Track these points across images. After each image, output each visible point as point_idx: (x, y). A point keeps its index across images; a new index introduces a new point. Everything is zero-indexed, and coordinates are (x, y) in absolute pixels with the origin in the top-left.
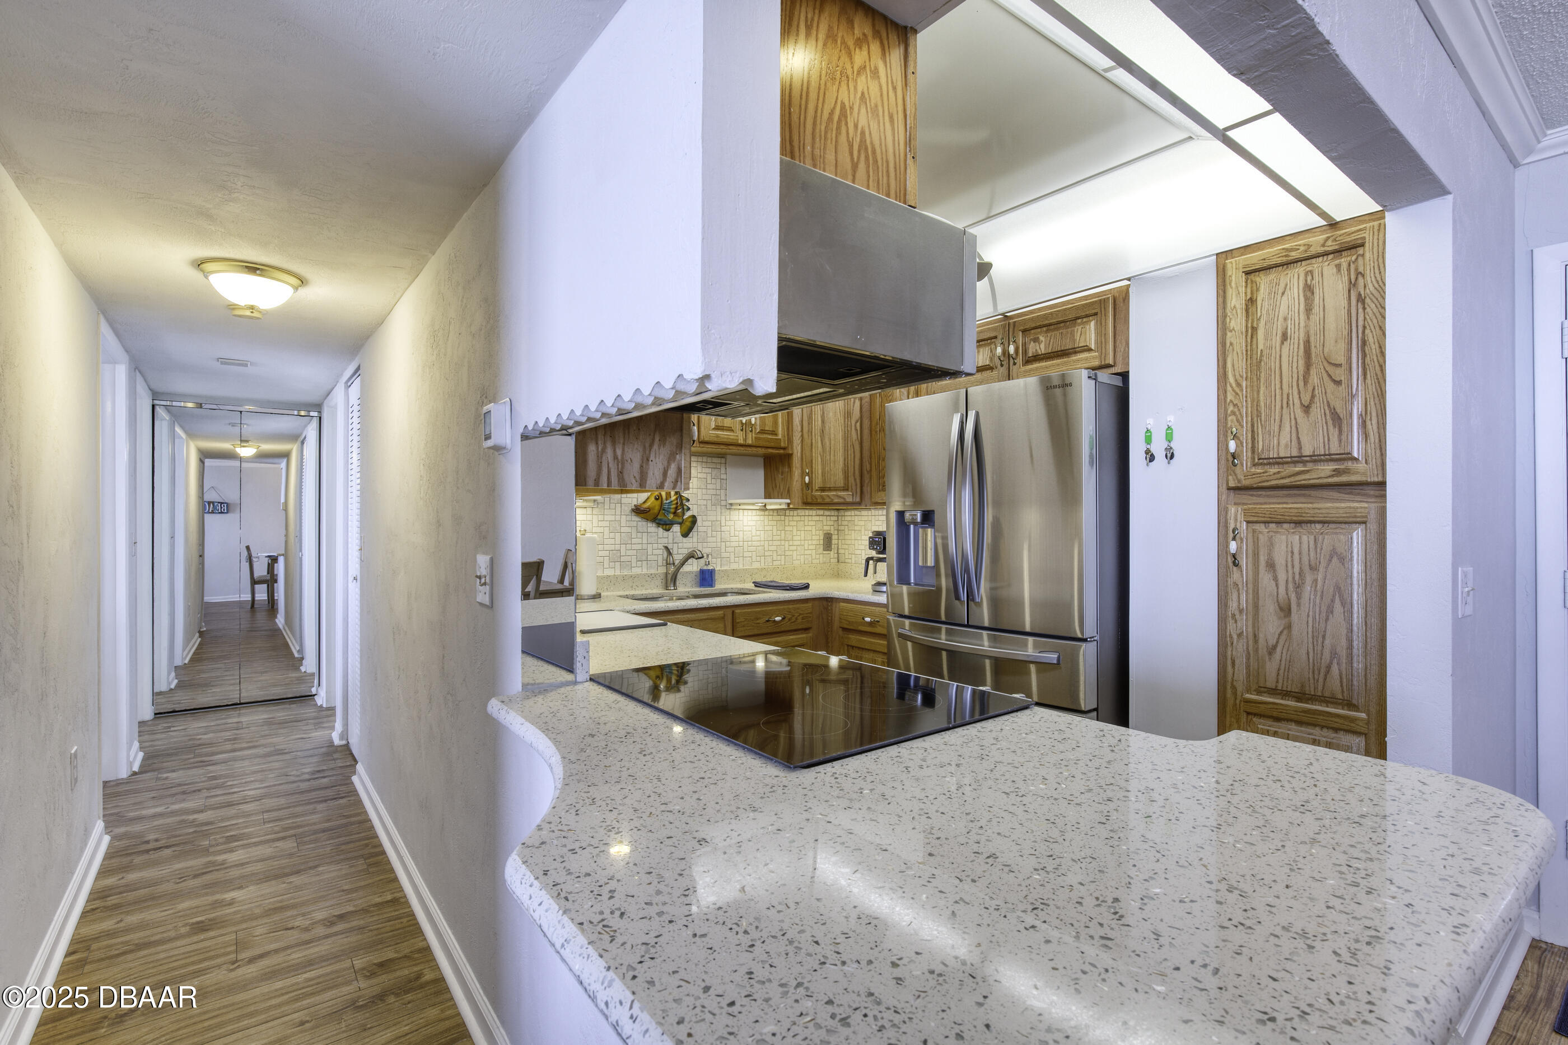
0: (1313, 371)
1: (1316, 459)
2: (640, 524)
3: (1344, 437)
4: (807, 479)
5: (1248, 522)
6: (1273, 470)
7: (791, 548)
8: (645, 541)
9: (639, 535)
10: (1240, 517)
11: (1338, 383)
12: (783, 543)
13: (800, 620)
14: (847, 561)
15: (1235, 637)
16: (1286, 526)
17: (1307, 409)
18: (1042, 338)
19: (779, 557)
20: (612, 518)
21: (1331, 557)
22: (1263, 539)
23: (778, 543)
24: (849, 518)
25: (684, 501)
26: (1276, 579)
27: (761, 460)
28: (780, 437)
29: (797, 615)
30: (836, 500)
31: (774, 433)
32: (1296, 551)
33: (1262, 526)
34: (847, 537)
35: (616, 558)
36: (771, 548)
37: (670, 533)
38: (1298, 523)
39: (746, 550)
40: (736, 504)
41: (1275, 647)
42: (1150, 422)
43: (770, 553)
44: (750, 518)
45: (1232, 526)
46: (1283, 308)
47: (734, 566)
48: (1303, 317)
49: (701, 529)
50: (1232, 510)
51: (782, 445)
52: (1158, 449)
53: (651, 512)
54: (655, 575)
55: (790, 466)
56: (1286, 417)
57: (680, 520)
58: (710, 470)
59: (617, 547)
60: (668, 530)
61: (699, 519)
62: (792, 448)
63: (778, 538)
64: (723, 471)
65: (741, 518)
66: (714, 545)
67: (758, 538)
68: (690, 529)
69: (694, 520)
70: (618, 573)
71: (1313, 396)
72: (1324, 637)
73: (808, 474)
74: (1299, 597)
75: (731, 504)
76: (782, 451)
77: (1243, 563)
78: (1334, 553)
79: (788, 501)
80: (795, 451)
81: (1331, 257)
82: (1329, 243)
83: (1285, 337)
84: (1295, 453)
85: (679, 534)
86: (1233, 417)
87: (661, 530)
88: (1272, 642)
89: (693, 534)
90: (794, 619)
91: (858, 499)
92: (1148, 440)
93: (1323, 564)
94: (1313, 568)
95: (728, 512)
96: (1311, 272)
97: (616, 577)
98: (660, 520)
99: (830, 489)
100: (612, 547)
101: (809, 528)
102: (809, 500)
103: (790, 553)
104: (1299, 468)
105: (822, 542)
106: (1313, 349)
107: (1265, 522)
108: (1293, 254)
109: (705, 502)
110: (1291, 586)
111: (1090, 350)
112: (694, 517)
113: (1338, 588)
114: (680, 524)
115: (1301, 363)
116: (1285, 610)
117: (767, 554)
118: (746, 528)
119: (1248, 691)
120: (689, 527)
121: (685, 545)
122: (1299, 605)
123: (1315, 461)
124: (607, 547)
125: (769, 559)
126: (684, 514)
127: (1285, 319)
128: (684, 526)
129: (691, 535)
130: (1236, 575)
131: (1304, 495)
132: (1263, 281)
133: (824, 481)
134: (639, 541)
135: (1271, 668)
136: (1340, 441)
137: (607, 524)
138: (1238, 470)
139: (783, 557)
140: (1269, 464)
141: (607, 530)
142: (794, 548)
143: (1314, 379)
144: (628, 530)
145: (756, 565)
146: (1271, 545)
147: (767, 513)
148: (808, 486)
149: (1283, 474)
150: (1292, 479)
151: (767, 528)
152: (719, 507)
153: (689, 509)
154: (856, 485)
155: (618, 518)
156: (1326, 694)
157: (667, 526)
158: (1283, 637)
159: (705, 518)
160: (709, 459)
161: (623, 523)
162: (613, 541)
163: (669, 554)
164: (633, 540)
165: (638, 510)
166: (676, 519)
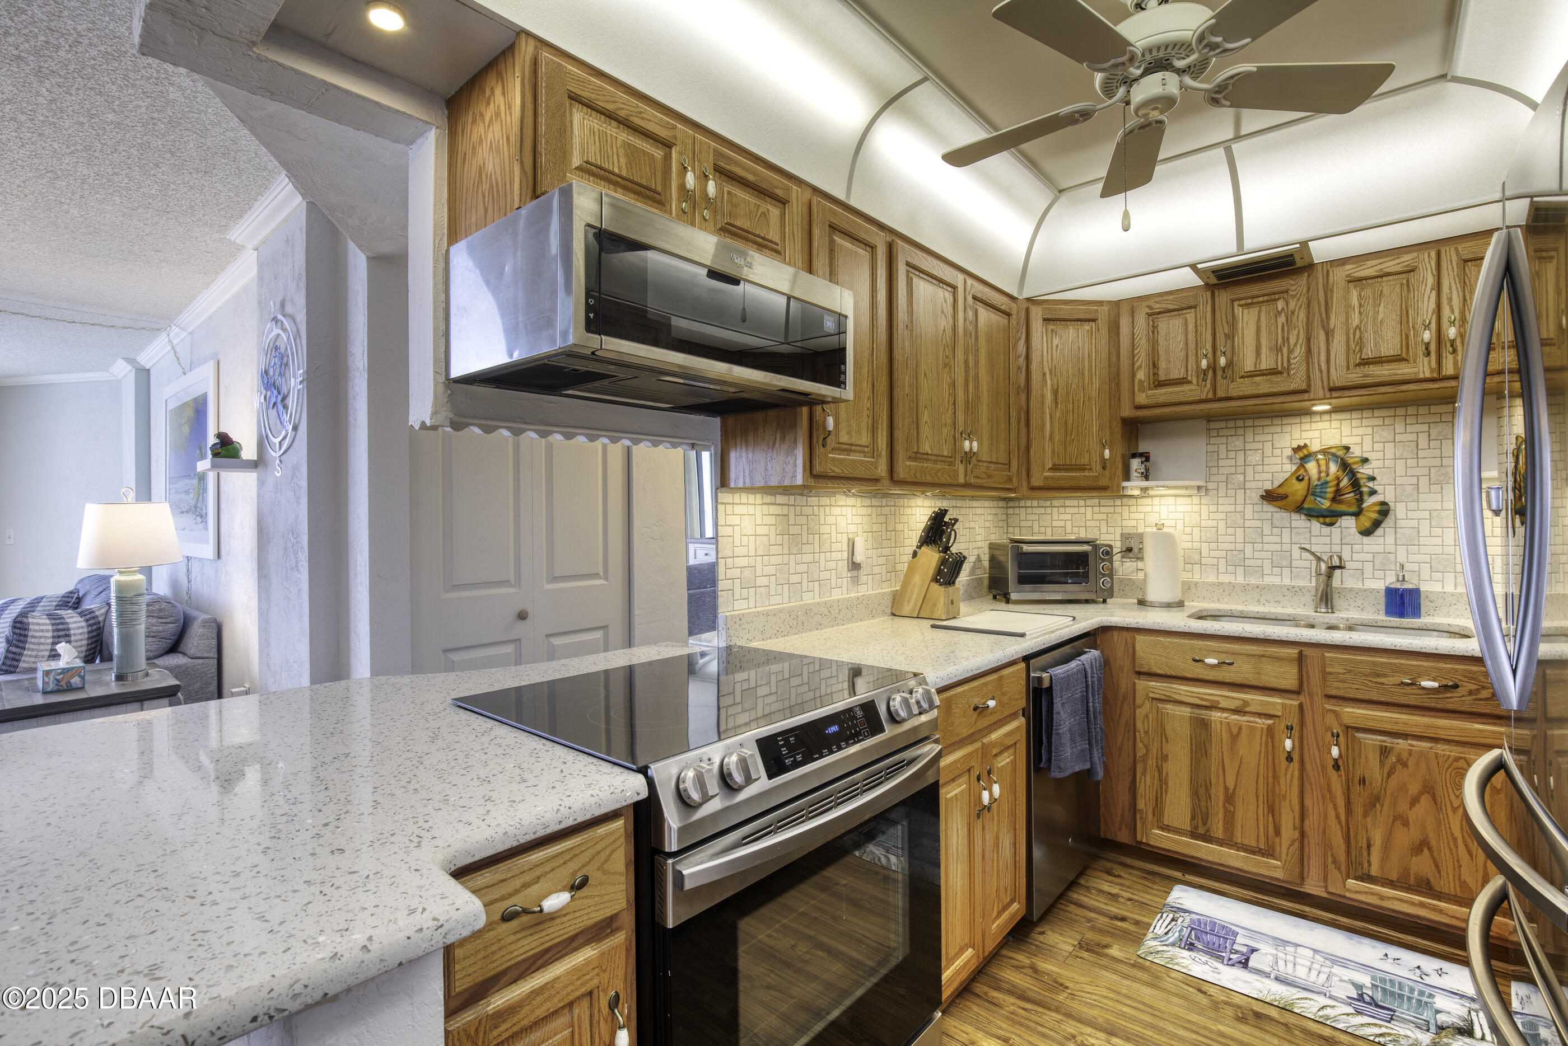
2: (1277, 515)
8: (1286, 540)
9: (1276, 531)
20: (1232, 508)
25: (1362, 482)
35: (1237, 561)
37: (1335, 530)
49: (1401, 523)
53: (1290, 498)
54: (1301, 588)
57: (1354, 509)
59: (1239, 546)
60: (1332, 524)
61: (1399, 510)
66: (1438, 550)
68: (1377, 524)
69: (1384, 511)
70: (1240, 579)
87: (1316, 525)
89: (1386, 531)
90: (1485, 694)
97: (1232, 586)
100: (1232, 546)
109: (1411, 480)
112: (1384, 503)
114: (1357, 514)
121: (1366, 548)
124: (1221, 546)
128: (1362, 518)
129: (1379, 531)
137: (1223, 516)
141: (1222, 525)
144: (1257, 524)
152: (1448, 487)
153: (1373, 492)
155: (1240, 508)
157: (1329, 517)
159: (1412, 505)
160: (1423, 410)
161: (1249, 515)
162: (1232, 539)
163: (1319, 559)
164: (1266, 539)
165: (1270, 497)
166: (1343, 508)
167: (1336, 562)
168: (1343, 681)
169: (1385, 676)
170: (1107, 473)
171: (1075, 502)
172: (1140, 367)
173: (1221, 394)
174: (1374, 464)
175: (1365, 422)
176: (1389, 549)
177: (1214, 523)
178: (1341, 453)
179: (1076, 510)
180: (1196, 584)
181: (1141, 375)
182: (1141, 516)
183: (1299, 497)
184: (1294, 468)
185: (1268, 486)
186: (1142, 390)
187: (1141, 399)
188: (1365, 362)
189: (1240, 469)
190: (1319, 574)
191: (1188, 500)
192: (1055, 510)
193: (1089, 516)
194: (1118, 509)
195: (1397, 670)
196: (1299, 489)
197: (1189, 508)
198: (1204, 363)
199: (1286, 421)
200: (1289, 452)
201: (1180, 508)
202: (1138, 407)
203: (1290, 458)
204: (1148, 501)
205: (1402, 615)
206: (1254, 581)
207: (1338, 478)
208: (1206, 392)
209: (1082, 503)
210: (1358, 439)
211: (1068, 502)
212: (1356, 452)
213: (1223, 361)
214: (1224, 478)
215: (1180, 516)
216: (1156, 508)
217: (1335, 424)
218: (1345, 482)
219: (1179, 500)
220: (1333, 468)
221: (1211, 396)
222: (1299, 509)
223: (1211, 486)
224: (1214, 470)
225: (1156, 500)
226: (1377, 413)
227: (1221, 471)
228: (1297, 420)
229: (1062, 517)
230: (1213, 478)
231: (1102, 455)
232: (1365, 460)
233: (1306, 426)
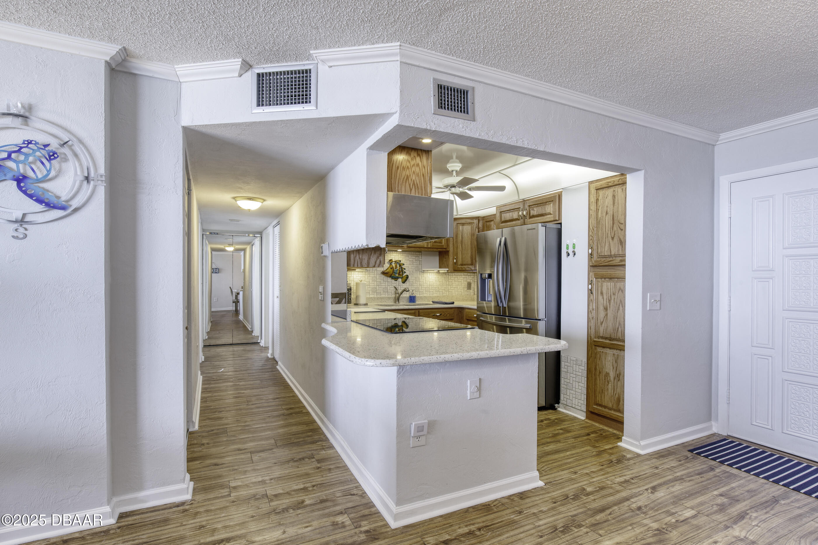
0: (615, 226)
1: (616, 256)
2: (385, 278)
3: (623, 249)
4: (455, 260)
5: (596, 278)
6: (604, 259)
8: (386, 285)
9: (384, 282)
10: (593, 276)
11: (622, 230)
13: (448, 315)
15: (591, 319)
16: (607, 279)
17: (613, 238)
18: (535, 209)
20: (373, 276)
21: (619, 290)
22: (600, 284)
23: (445, 286)
25: (403, 270)
26: (603, 298)
27: (437, 254)
28: (444, 244)
29: (447, 313)
30: (467, 269)
32: (609, 288)
33: (600, 279)
35: (375, 291)
37: (397, 282)
38: (611, 278)
39: (430, 289)
40: (426, 270)
41: (603, 322)
42: (568, 242)
43: (441, 290)
44: (432, 276)
45: (591, 280)
46: (607, 203)
47: (424, 295)
48: (612, 206)
49: (410, 280)
50: (591, 274)
51: (444, 248)
52: (570, 251)
53: (388, 274)
54: (391, 297)
55: (448, 256)
56: (607, 241)
57: (402, 277)
58: (414, 257)
59: (375, 287)
61: (409, 277)
62: (449, 248)
64: (420, 257)
65: (428, 276)
66: (415, 286)
67: (436, 284)
68: (406, 280)
69: (407, 277)
70: (375, 296)
71: (615, 234)
72: (617, 318)
74: (610, 305)
75: (424, 271)
76: (445, 250)
77: (594, 292)
78: (620, 289)
79: (448, 269)
80: (450, 250)
81: (621, 185)
82: (620, 181)
83: (607, 213)
84: (609, 254)
85: (401, 282)
86: (591, 241)
87: (393, 280)
88: (602, 320)
89: (407, 282)
90: (445, 315)
92: (568, 248)
93: (617, 293)
94: (614, 294)
95: (422, 274)
96: (615, 191)
97: (374, 298)
98: (393, 277)
99: (464, 265)
100: (373, 287)
101: (460, 280)
102: (456, 269)
103: (451, 290)
104: (611, 259)
105: (466, 286)
106: (615, 218)
107: (601, 278)
108: (610, 184)
109: (412, 270)
110: (607, 300)
111: (551, 214)
112: (407, 275)
113: (621, 301)
114: (401, 278)
115: (611, 222)
116: (606, 309)
118: (430, 280)
119: (595, 338)
120: (405, 279)
121: (404, 286)
122: (610, 307)
123: (615, 257)
124: (371, 286)
125: (440, 293)
126: (403, 274)
127: (607, 207)
128: (403, 279)
129: (406, 282)
130: (592, 297)
131: (613, 269)
132: (601, 192)
133: (462, 261)
134: (384, 284)
135: (602, 329)
136: (622, 250)
137: (371, 278)
138: (593, 259)
139: (447, 292)
140: (602, 257)
141: (371, 280)
143: (615, 228)
144: (380, 281)
145: (434, 294)
146: (602, 286)
148: (456, 263)
149: (606, 261)
150: (608, 263)
151: (440, 280)
152: (418, 272)
153: (405, 272)
155: (376, 276)
156: (617, 338)
157: (396, 279)
158: (605, 319)
159: (412, 276)
160: (414, 253)
161: (378, 278)
162: (373, 284)
163: (396, 290)
164: (382, 284)
165: (384, 273)
166: (400, 276)
167: (408, 290)
174: (405, 265)
175: (404, 255)
176: (409, 286)
177: (369, 280)
178: (399, 262)
183: (390, 273)
184: (389, 266)
185: (383, 270)
190: (396, 293)
191: (364, 273)
196: (390, 270)
197: (364, 275)
200: (388, 261)
201: (360, 275)
203: (389, 263)
206: (379, 296)
210: (402, 259)
212: (402, 262)
215: (361, 277)
217: (400, 255)
218: (400, 269)
220: (398, 266)
222: (390, 276)
226: (406, 253)
232: (404, 264)
233: (391, 254)
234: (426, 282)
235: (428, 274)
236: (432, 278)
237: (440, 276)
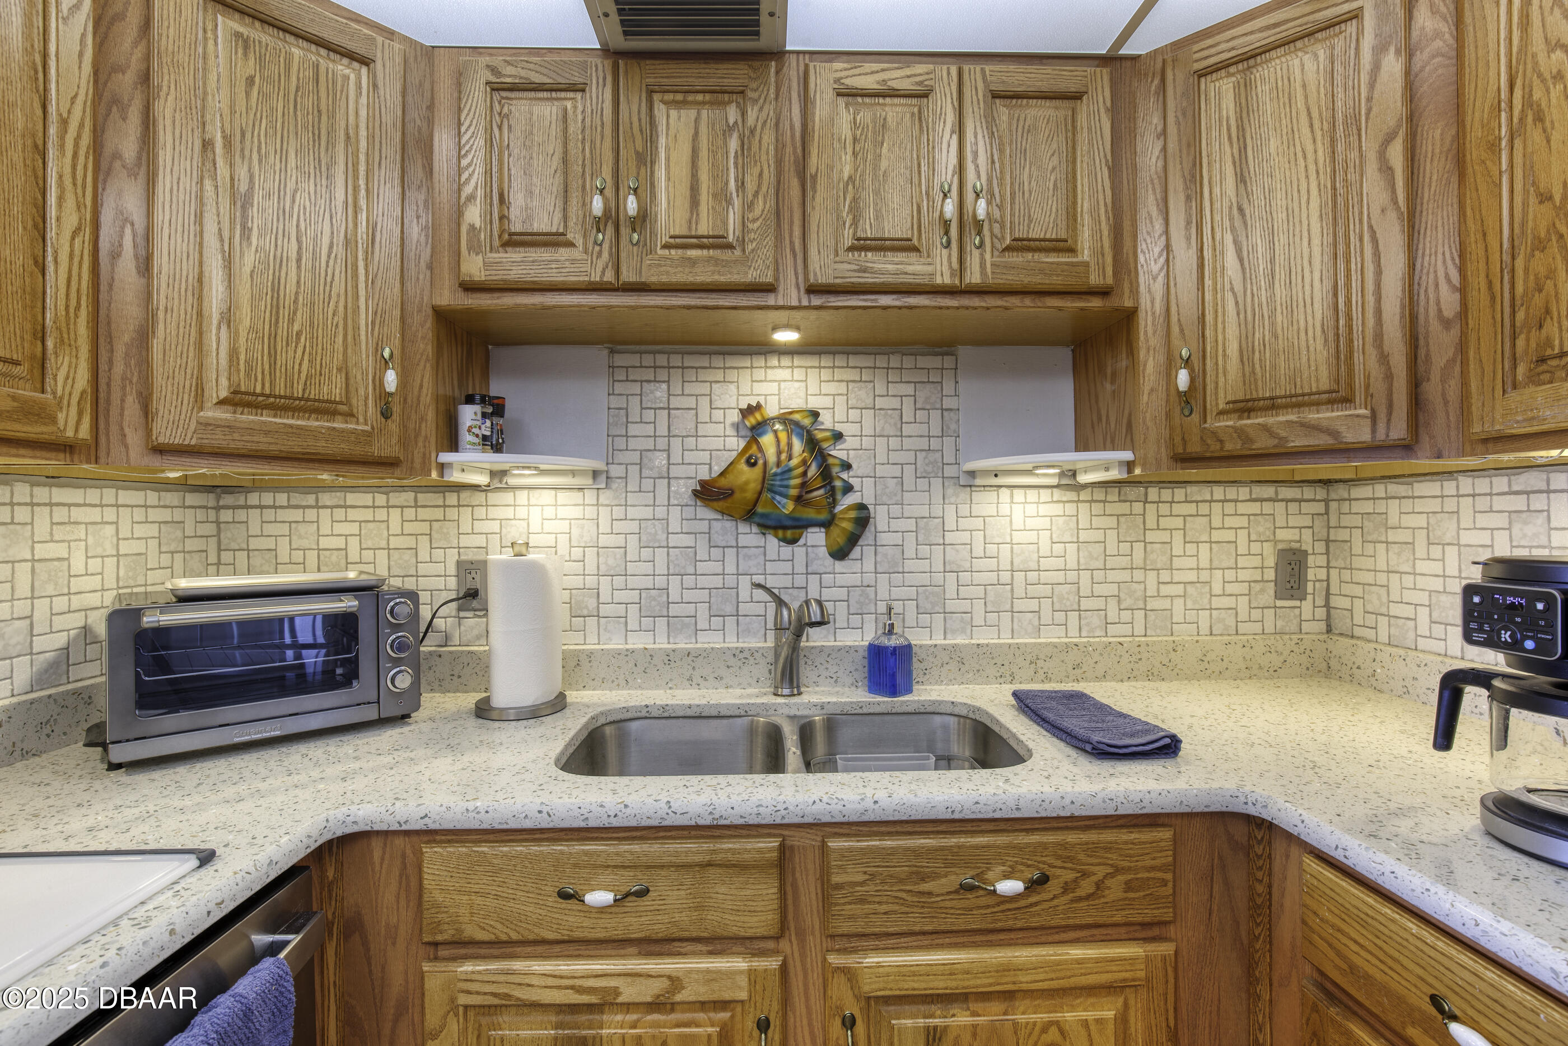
2: (717, 526)
4: (1183, 378)
7: (1165, 590)
8: (731, 568)
9: (716, 553)
12: (1138, 575)
13: (1115, 889)
14: (1358, 631)
19: (1126, 615)
20: (647, 512)
23: (1126, 576)
24: (1368, 507)
25: (835, 470)
27: (1065, 354)
28: (1086, 258)
29: (1101, 871)
30: (1298, 442)
31: (1063, 246)
34: (1358, 562)
35: (657, 607)
36: (1098, 589)
37: (799, 550)
39: (1019, 592)
40: (986, 473)
43: (1098, 603)
44: (1031, 510)
47: (985, 637)
49: (884, 538)
51: (1094, 279)
53: (737, 495)
54: (753, 652)
55: (1132, 351)
57: (823, 516)
58: (909, 389)
59: (660, 581)
60: (793, 541)
61: (880, 517)
62: (1135, 291)
63: (1125, 561)
64: (948, 387)
65: (1005, 509)
66: (925, 579)
67: (1059, 563)
68: (853, 540)
69: (863, 518)
70: (662, 641)
73: (1187, 363)
75: (972, 474)
76: (1096, 303)
79: (1128, 455)
80: (1145, 302)
85: (823, 551)
87: (772, 542)
89: (863, 550)
90: (1087, 887)
91: (1399, 430)
95: (964, 495)
97: (650, 654)
98: (763, 516)
99: (1273, 405)
100: (648, 582)
101: (1229, 535)
102: (1195, 448)
103: (1166, 604)
105: (1270, 574)
109: (896, 471)
112: (862, 507)
114: (827, 525)
117: (1085, 604)
118: (1018, 537)
121: (840, 579)
124: (632, 582)
125: (1095, 620)
126: (834, 503)
128: (835, 531)
129: (856, 552)
133: (1249, 376)
134: (717, 567)
137: (635, 526)
139: (1139, 615)
141: (633, 542)
142: (1179, 589)
144: (688, 540)
145: (1053, 636)
147: (1085, 495)
148: (1187, 399)
151: (1083, 536)
152: (937, 483)
153: (848, 488)
154: (1389, 377)
155: (661, 512)
159: (895, 510)
160: (908, 362)
161: (675, 526)
162: (647, 568)
163: (780, 602)
164: (701, 567)
165: (708, 493)
166: (810, 514)
167: (816, 615)
168: (862, 901)
169: (935, 876)
170: (393, 426)
171: (367, 499)
172: (471, 198)
173: (628, 275)
174: (850, 442)
175: (839, 374)
176: (869, 578)
177: (620, 540)
178: (807, 422)
179: (368, 514)
180: (590, 654)
181: (473, 215)
182: (495, 526)
183: (750, 495)
184: (742, 444)
185: (704, 474)
186: (475, 248)
187: (474, 267)
188: (861, 245)
189: (662, 443)
190: (779, 629)
191: (577, 496)
192: (325, 513)
193: (395, 526)
194: (452, 513)
195: (953, 858)
196: (748, 476)
197: (576, 512)
198: (597, 205)
199: (732, 361)
200: (734, 416)
201: (563, 512)
202: (470, 287)
203: (737, 426)
204: (508, 497)
205: (893, 690)
206: (683, 644)
207: (804, 462)
208: (598, 271)
209: (381, 499)
210: (827, 402)
211: (351, 498)
212: (827, 421)
213: (632, 205)
214: (635, 457)
215: (564, 526)
216: (521, 512)
218: (813, 470)
219: (563, 496)
220: (798, 446)
221: (609, 277)
222: (749, 515)
223: (616, 471)
224: (620, 443)
225: (522, 496)
226: (853, 361)
227: (633, 444)
228: (746, 362)
229: (341, 528)
230: (620, 457)
231: (379, 382)
232: (838, 436)
233: (759, 374)
234: (992, 549)
235: (1005, 493)
236: (1031, 523)
237: (1084, 508)
